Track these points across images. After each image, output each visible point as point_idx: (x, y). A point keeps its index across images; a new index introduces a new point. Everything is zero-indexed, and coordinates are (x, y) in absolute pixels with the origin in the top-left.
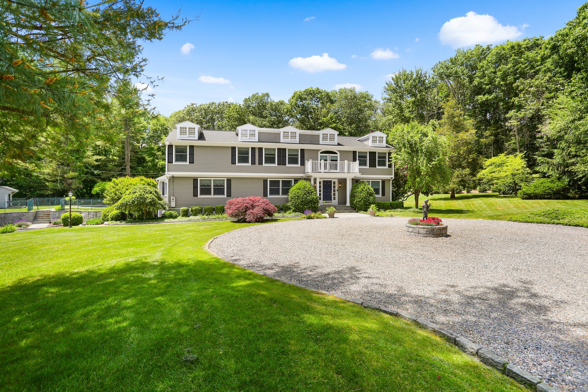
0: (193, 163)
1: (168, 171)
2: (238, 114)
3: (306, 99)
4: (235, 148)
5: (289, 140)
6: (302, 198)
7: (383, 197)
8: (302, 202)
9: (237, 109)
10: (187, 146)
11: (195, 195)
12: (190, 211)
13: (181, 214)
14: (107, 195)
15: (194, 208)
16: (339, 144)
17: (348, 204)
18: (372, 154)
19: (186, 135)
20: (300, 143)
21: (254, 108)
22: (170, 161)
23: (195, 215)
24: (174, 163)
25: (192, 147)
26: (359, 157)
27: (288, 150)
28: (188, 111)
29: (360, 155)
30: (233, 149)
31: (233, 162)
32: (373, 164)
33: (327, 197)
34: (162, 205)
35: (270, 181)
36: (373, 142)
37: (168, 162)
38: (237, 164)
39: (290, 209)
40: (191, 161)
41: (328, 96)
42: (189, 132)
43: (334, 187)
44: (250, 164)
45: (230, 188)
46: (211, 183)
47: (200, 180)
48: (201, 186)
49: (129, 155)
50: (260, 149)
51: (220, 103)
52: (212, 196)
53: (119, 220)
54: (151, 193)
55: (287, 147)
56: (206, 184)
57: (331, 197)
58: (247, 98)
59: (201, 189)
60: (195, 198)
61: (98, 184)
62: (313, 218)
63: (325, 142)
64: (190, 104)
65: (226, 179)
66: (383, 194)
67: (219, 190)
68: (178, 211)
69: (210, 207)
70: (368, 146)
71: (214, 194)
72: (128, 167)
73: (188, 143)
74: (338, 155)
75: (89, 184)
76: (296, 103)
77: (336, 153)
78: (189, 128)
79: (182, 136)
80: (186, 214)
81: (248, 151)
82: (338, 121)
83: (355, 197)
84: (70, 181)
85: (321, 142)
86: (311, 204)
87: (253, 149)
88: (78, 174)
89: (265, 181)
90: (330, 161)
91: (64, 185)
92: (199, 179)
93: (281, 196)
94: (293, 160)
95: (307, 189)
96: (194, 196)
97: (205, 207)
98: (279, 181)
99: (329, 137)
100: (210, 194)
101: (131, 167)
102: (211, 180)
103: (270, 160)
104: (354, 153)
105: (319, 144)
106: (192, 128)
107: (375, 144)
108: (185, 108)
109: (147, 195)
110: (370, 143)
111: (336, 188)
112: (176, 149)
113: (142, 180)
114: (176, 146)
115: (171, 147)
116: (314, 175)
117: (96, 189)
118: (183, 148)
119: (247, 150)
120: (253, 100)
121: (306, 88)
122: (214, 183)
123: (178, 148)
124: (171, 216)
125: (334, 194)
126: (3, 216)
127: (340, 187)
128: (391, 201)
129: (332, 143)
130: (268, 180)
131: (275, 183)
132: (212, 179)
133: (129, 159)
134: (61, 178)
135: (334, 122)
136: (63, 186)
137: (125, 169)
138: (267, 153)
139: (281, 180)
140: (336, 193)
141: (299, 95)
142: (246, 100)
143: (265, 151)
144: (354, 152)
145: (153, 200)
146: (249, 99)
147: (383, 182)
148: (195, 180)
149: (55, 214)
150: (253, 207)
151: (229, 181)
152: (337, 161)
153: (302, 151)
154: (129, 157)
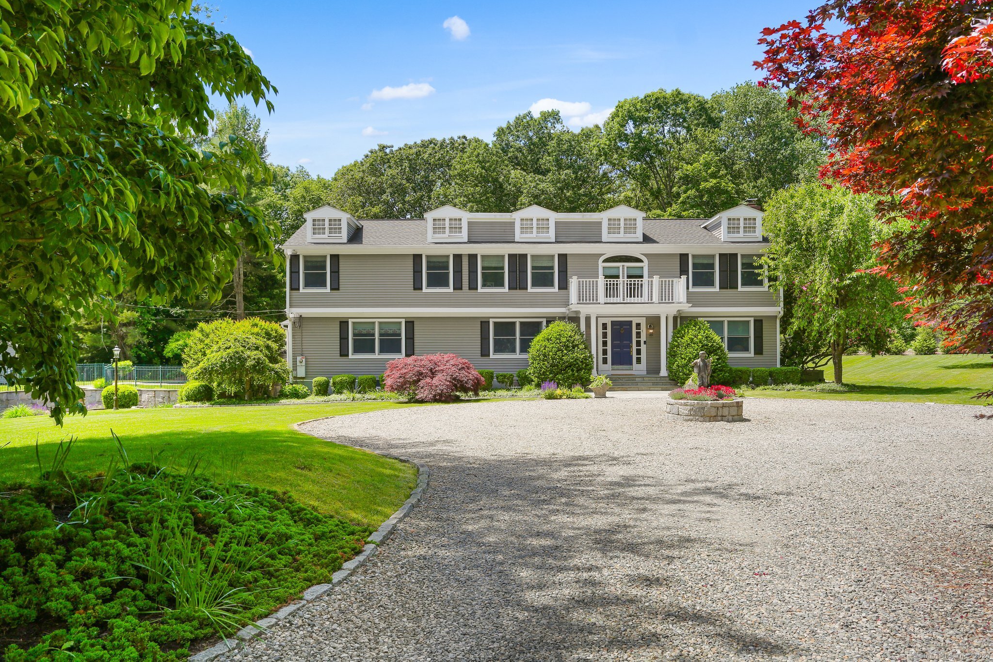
0: (338, 289)
1: (291, 306)
2: (483, 168)
3: (646, 120)
4: (421, 256)
5: (533, 236)
6: (553, 359)
7: (759, 357)
8: (552, 366)
9: (479, 154)
10: (325, 257)
11: (344, 353)
12: (331, 384)
13: (314, 389)
14: (189, 356)
15: (338, 379)
16: (647, 239)
17: (664, 372)
18: (729, 259)
19: (324, 233)
20: (557, 242)
21: (520, 150)
22: (295, 288)
23: (340, 392)
24: (301, 290)
25: (335, 258)
26: (695, 266)
27: (532, 256)
28: (372, 164)
29: (697, 261)
30: (417, 258)
31: (417, 287)
32: (729, 283)
33: (622, 357)
34: (276, 373)
35: (495, 323)
36: (729, 232)
37: (292, 289)
38: (425, 290)
39: (530, 381)
40: (335, 287)
41: (702, 108)
42: (330, 229)
43: (638, 335)
44: (451, 289)
45: (413, 339)
46: (374, 329)
47: (354, 323)
48: (354, 335)
49: (242, 272)
50: (473, 258)
51: (444, 140)
52: (376, 356)
53: (201, 400)
54: (257, 348)
55: (529, 250)
56: (364, 332)
57: (631, 356)
58: (504, 125)
59: (355, 341)
60: (344, 359)
61: (176, 336)
62: (561, 398)
63: (614, 237)
64: (377, 148)
65: (403, 321)
66: (759, 350)
67: (390, 344)
68: (309, 385)
69: (370, 376)
70: (718, 239)
71: (382, 351)
72: (239, 299)
73: (328, 251)
74: (645, 264)
75: (160, 336)
76: (619, 130)
77: (641, 261)
78: (330, 220)
79: (317, 236)
80: (324, 390)
81: (448, 262)
82: (723, 172)
83: (675, 356)
84: (124, 329)
85: (605, 237)
86: (573, 370)
87: (458, 258)
88: (138, 314)
89: (484, 324)
90: (626, 279)
91: (113, 339)
92: (350, 321)
93: (517, 355)
94: (543, 279)
95: (564, 340)
96: (341, 355)
97: (360, 377)
98: (514, 323)
99: (622, 225)
100: (373, 351)
101: (245, 298)
102: (374, 323)
103: (493, 278)
104: (684, 257)
105: (601, 242)
106: (335, 220)
107: (736, 235)
108: (367, 156)
109: (248, 353)
110: (722, 233)
111: (643, 338)
112: (305, 262)
113: (256, 325)
114: (305, 257)
115: (295, 258)
116: (585, 310)
117: (172, 347)
118: (319, 259)
119: (444, 260)
120: (518, 131)
121: (649, 92)
122: (380, 329)
123: (309, 259)
124: (296, 395)
125: (639, 352)
126: (4, 397)
127: (651, 335)
128: (778, 366)
129: (630, 237)
130: (491, 321)
131: (505, 328)
132: (377, 320)
133: (242, 280)
134: (106, 324)
135: (714, 176)
136: (109, 341)
137: (234, 303)
138: (486, 265)
139: (518, 321)
140: (643, 348)
141: (629, 111)
142: (501, 133)
143: (482, 261)
144: (681, 255)
145: (258, 362)
146: (508, 128)
147: (759, 322)
148: (343, 324)
149: (94, 394)
150: (433, 373)
151: (410, 324)
152: (642, 277)
153: (563, 258)
154: (242, 276)
